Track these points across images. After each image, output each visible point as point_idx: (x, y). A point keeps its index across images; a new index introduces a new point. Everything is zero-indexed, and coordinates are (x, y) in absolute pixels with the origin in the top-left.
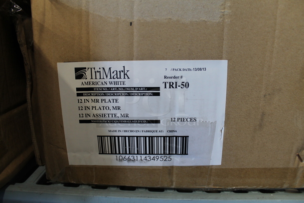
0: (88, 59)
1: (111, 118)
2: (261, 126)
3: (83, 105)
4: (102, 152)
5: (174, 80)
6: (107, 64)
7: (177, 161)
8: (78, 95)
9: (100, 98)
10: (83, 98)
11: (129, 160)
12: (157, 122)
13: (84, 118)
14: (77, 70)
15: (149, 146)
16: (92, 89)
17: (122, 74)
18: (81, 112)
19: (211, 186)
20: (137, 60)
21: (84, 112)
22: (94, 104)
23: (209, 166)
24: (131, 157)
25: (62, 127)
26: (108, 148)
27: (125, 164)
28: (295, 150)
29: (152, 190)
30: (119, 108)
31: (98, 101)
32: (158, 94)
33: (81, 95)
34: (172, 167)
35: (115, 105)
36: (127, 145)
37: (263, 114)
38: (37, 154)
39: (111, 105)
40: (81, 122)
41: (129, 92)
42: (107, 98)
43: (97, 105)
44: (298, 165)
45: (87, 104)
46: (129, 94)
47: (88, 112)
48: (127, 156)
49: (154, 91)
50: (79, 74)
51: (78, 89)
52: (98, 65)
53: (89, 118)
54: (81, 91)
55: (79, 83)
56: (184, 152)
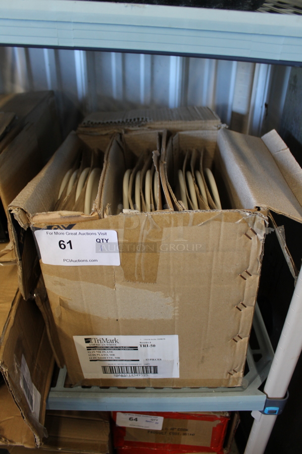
0: (92, 334)
1: (109, 359)
2: (202, 362)
3: (92, 354)
4: (105, 372)
5: (146, 344)
6: (104, 337)
7: (152, 376)
8: (88, 350)
9: (102, 351)
10: (91, 351)
11: (122, 376)
12: (138, 360)
13: (93, 359)
14: (86, 339)
15: (134, 370)
16: (97, 347)
17: (114, 341)
18: (90, 357)
19: (175, 386)
20: (123, 335)
21: (92, 357)
22: (98, 353)
23: (172, 379)
24: (123, 374)
25: (79, 363)
26: (108, 370)
27: (120, 377)
28: (226, 372)
29: (137, 388)
30: (114, 355)
31: (100, 352)
32: (137, 349)
33: (90, 349)
34: (149, 379)
35: (111, 353)
36: (121, 370)
37: (203, 357)
38: (58, 362)
39: (109, 354)
40: (91, 361)
41: (119, 348)
42: (106, 351)
43: (100, 354)
44: (229, 377)
45: (94, 353)
46: (119, 349)
47: (95, 356)
48: (121, 374)
49: (135, 348)
50: (87, 341)
51: (87, 347)
52: (99, 337)
53: (95, 359)
54: (89, 348)
55: (88, 345)
56: (156, 371)
